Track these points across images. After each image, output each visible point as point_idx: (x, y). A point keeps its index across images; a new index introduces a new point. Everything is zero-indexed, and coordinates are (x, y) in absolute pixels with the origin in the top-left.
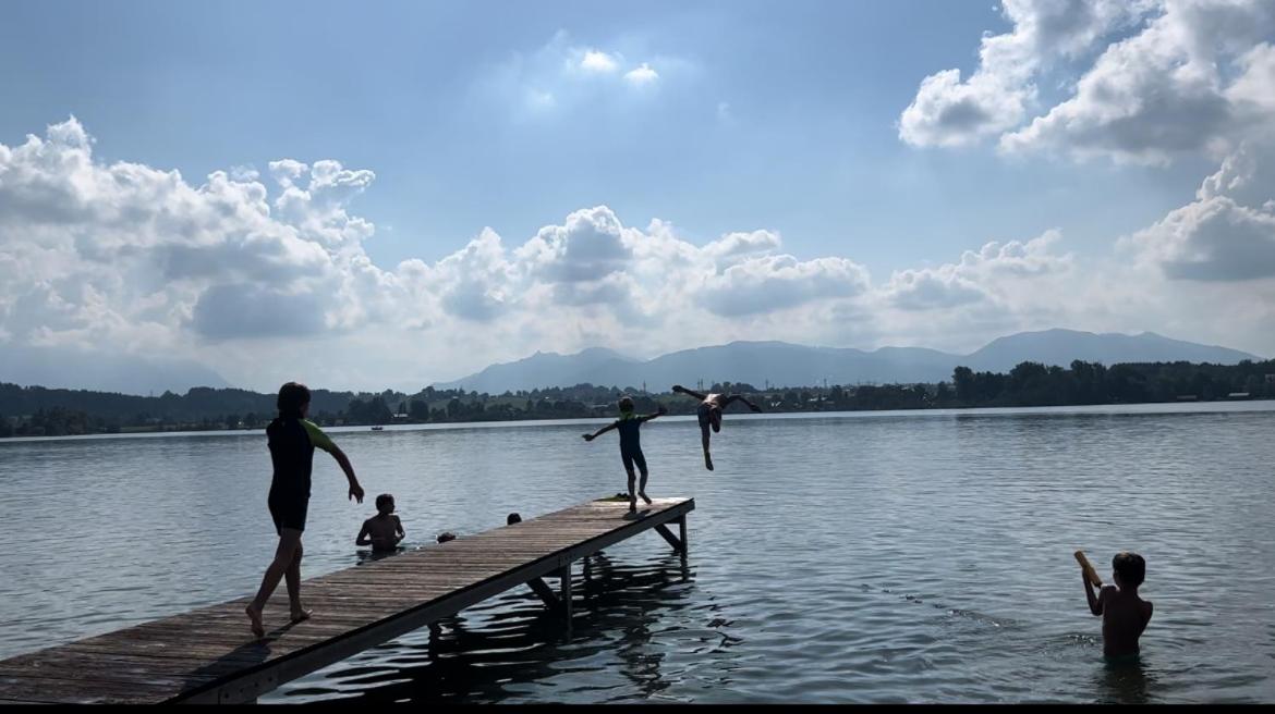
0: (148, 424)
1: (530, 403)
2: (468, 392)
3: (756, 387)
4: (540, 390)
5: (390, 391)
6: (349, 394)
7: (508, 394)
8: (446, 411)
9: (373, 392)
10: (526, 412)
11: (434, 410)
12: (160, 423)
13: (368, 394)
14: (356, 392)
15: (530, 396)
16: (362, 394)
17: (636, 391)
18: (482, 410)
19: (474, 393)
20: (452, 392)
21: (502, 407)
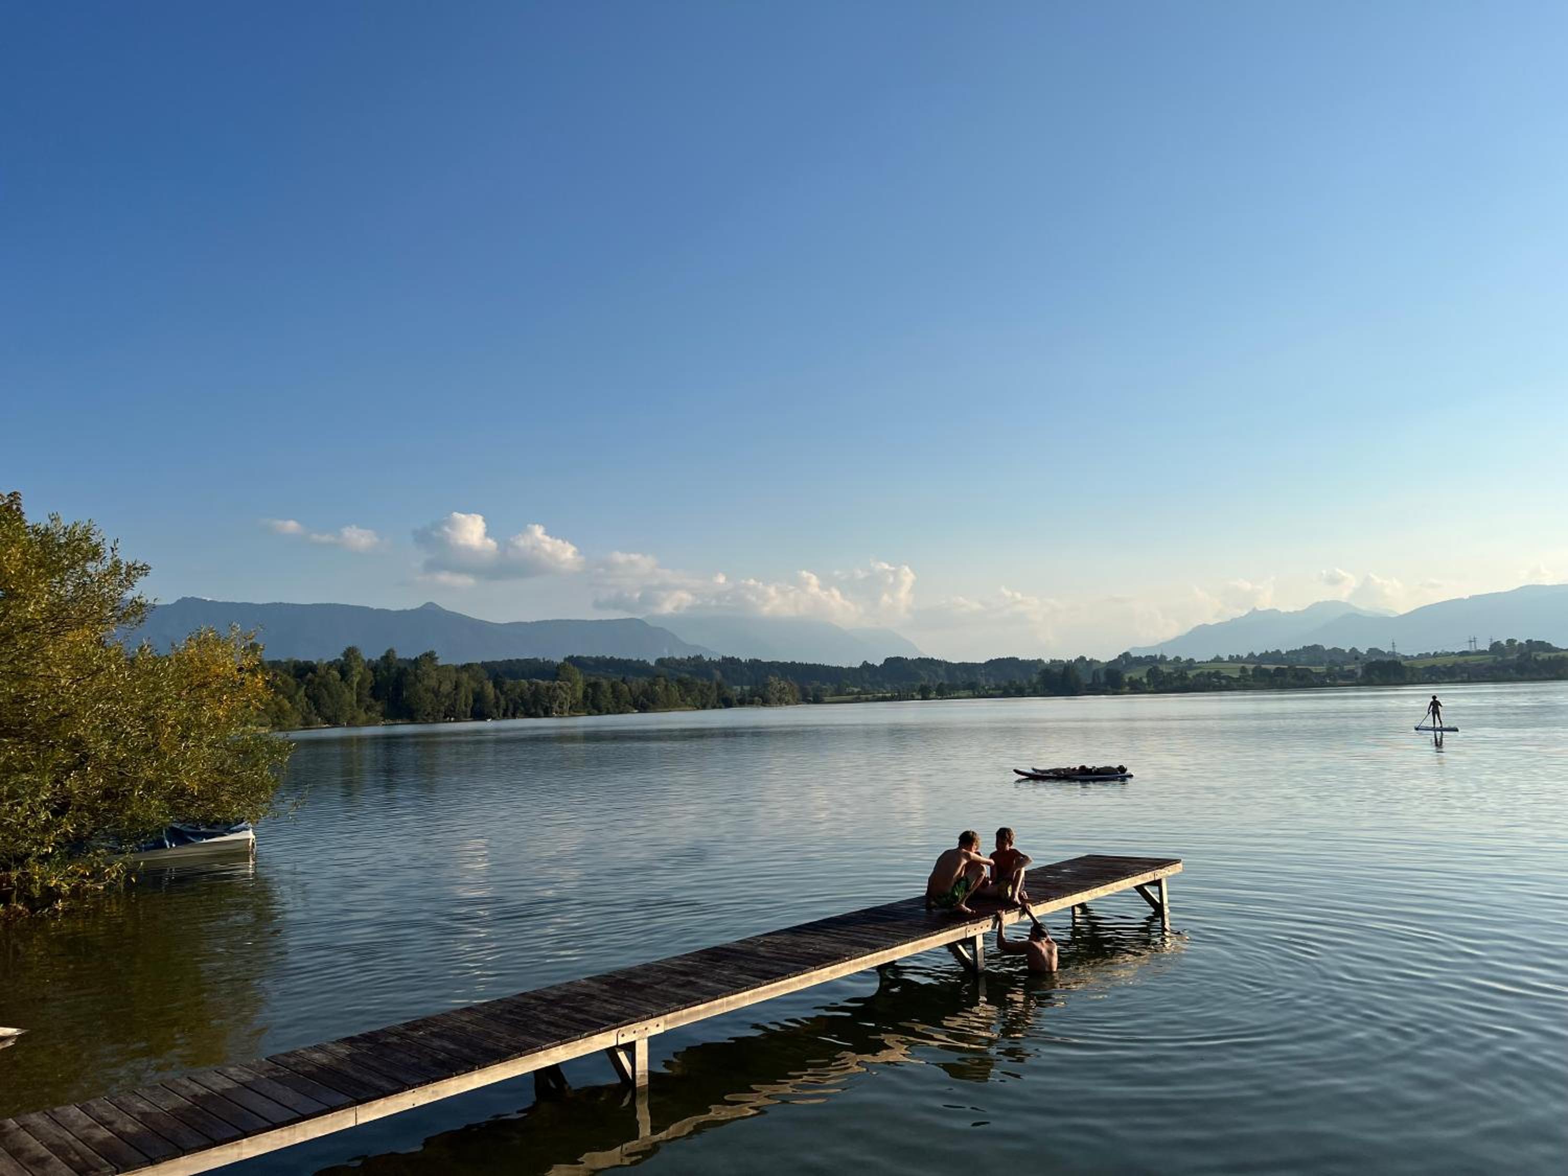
0: (849, 694)
1: (1243, 670)
2: (1170, 657)
3: (1554, 645)
4: (1257, 654)
5: (1082, 659)
6: (1040, 661)
7: (1218, 660)
8: (1145, 680)
9: (1065, 659)
10: (1238, 680)
11: (1130, 678)
12: (859, 693)
13: (1060, 661)
14: (1047, 660)
15: (1246, 661)
16: (1053, 662)
17: (1382, 653)
18: (1186, 678)
19: (1177, 659)
20: (1151, 659)
21: (1209, 675)
